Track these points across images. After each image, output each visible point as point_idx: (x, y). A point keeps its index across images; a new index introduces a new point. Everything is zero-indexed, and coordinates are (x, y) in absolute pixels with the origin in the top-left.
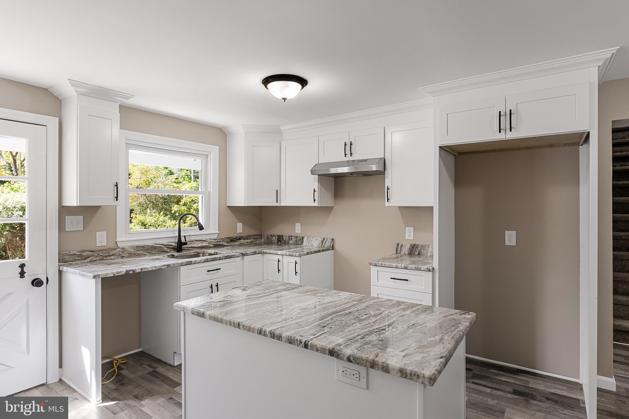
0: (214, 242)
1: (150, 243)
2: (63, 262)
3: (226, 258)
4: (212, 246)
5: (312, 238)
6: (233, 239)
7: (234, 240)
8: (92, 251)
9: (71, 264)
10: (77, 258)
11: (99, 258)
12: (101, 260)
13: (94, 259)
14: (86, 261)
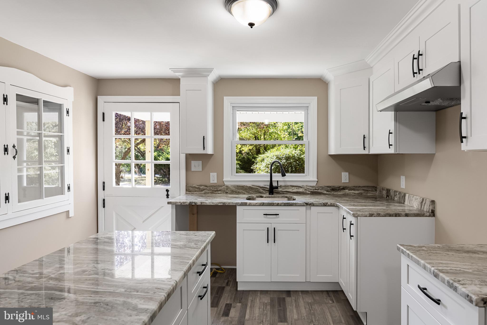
0: (311, 189)
1: (249, 184)
2: (189, 192)
3: (286, 205)
4: (309, 192)
5: (412, 196)
6: (335, 188)
7: (336, 190)
8: (206, 186)
9: (193, 193)
10: (197, 190)
11: (211, 192)
12: (211, 193)
13: (207, 192)
14: (202, 192)
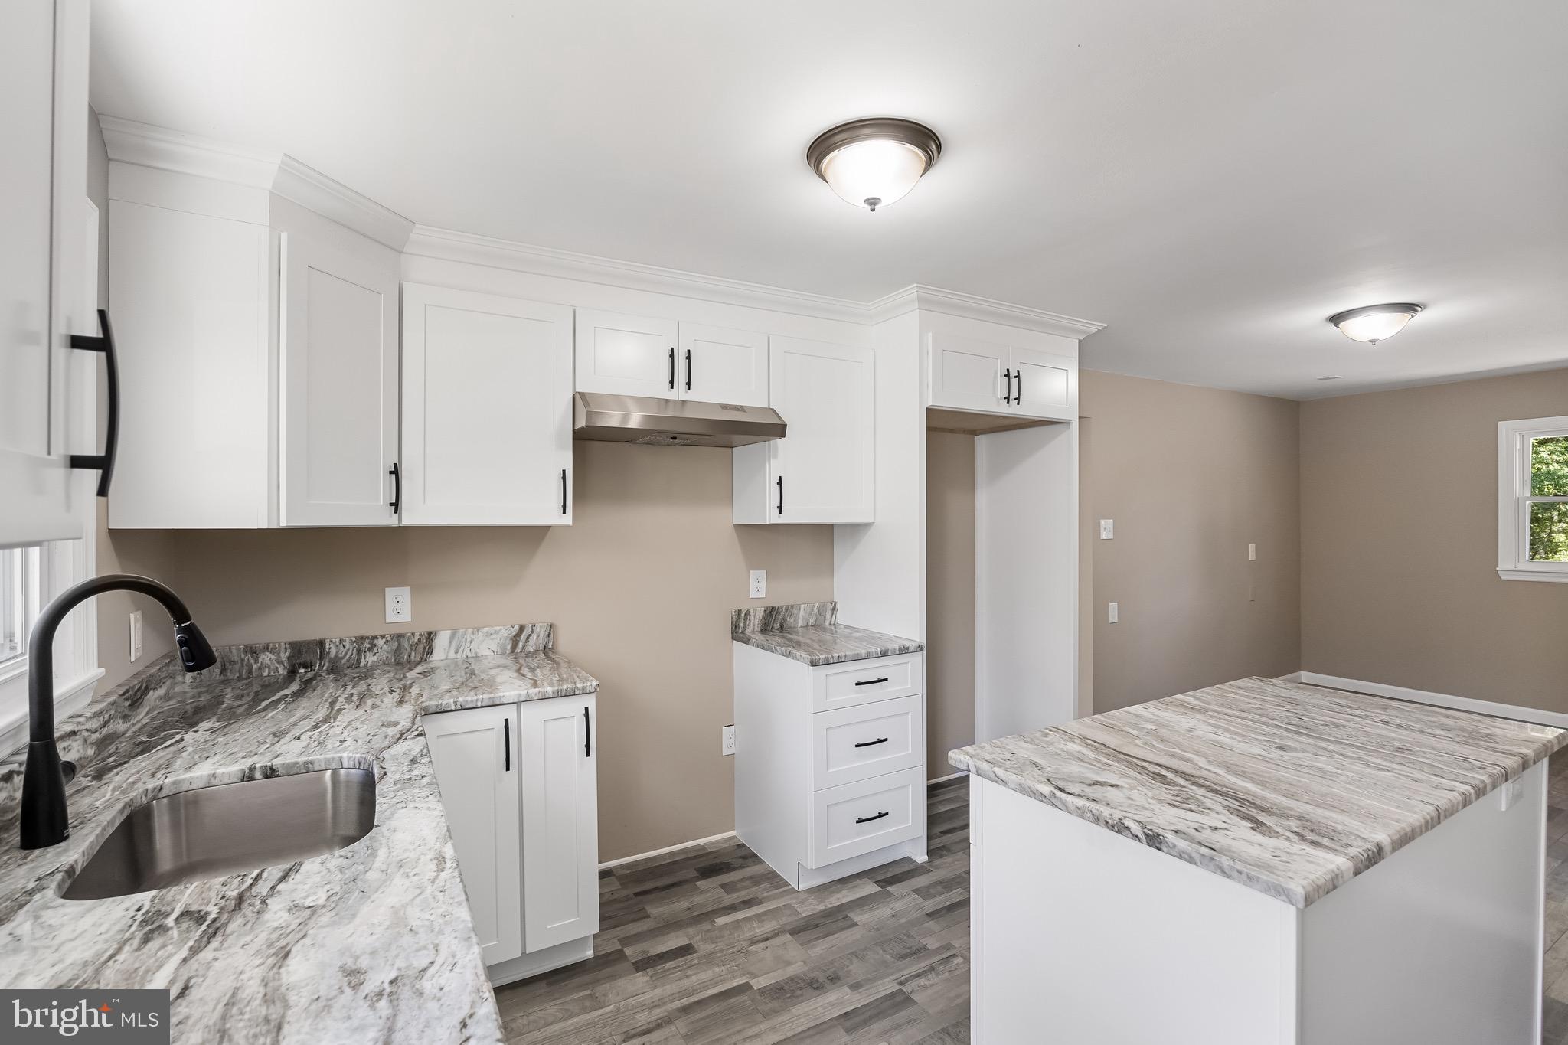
5: (470, 630)
